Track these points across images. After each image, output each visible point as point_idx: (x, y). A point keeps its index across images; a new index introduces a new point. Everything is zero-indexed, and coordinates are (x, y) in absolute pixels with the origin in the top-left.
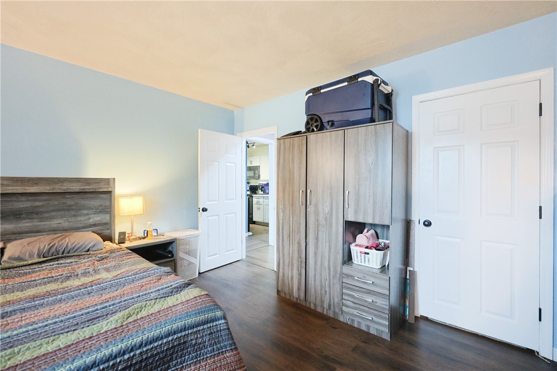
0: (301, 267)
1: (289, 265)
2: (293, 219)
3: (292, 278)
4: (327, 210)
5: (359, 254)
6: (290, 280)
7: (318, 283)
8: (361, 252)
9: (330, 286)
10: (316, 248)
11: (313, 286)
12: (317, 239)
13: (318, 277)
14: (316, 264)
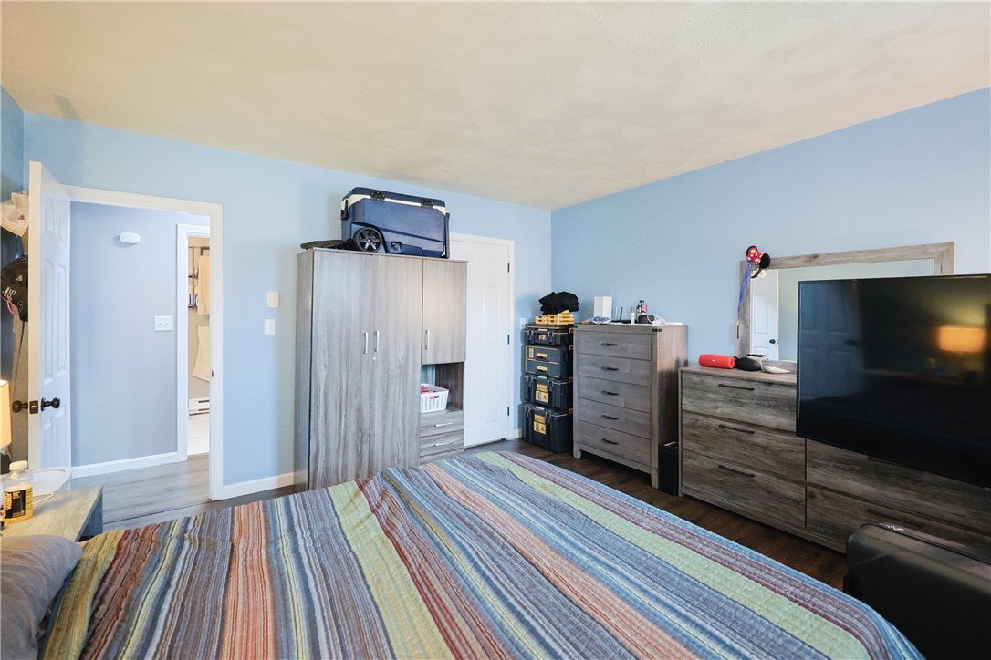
0: (362, 443)
1: (338, 451)
2: (347, 376)
3: (345, 467)
4: (401, 355)
5: (428, 399)
6: (340, 473)
7: (388, 455)
8: (431, 398)
9: (404, 451)
10: (386, 408)
11: (380, 461)
12: (386, 396)
13: (388, 446)
14: (384, 430)
